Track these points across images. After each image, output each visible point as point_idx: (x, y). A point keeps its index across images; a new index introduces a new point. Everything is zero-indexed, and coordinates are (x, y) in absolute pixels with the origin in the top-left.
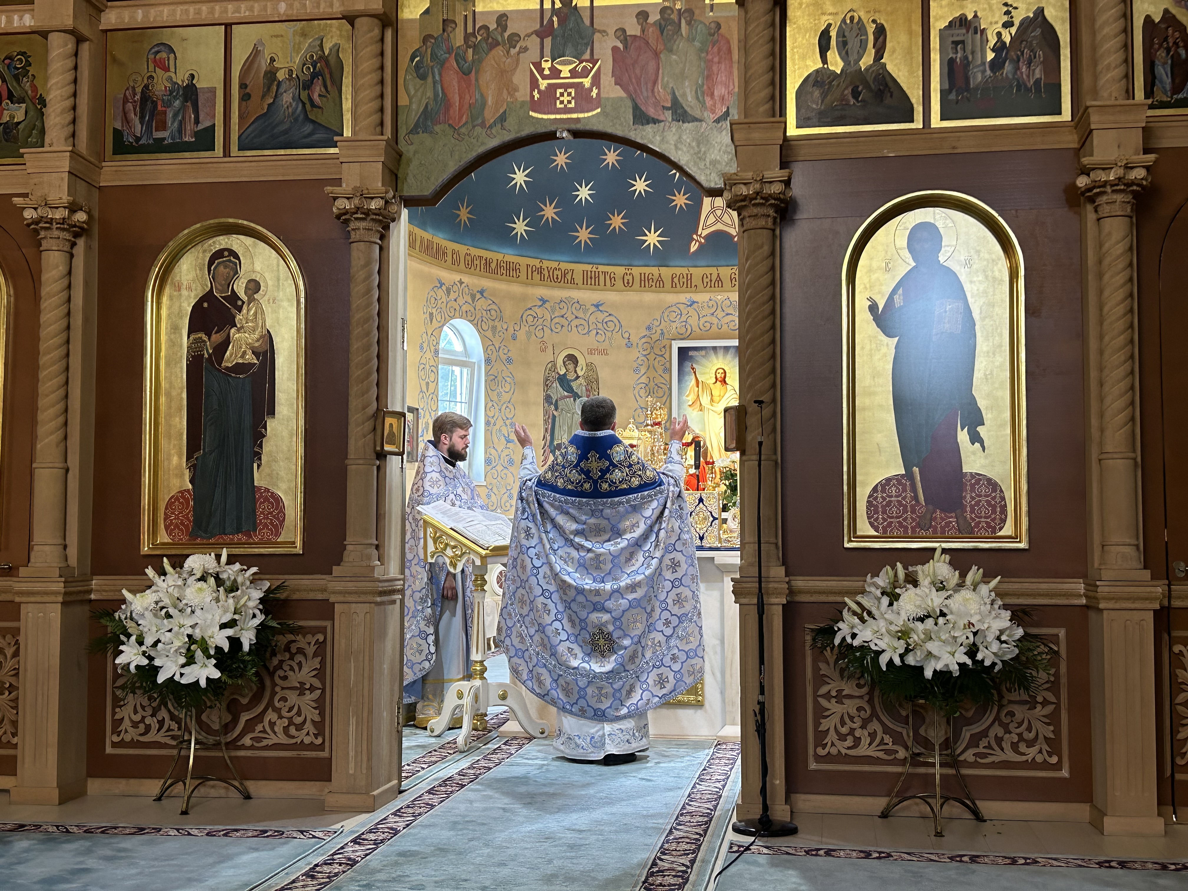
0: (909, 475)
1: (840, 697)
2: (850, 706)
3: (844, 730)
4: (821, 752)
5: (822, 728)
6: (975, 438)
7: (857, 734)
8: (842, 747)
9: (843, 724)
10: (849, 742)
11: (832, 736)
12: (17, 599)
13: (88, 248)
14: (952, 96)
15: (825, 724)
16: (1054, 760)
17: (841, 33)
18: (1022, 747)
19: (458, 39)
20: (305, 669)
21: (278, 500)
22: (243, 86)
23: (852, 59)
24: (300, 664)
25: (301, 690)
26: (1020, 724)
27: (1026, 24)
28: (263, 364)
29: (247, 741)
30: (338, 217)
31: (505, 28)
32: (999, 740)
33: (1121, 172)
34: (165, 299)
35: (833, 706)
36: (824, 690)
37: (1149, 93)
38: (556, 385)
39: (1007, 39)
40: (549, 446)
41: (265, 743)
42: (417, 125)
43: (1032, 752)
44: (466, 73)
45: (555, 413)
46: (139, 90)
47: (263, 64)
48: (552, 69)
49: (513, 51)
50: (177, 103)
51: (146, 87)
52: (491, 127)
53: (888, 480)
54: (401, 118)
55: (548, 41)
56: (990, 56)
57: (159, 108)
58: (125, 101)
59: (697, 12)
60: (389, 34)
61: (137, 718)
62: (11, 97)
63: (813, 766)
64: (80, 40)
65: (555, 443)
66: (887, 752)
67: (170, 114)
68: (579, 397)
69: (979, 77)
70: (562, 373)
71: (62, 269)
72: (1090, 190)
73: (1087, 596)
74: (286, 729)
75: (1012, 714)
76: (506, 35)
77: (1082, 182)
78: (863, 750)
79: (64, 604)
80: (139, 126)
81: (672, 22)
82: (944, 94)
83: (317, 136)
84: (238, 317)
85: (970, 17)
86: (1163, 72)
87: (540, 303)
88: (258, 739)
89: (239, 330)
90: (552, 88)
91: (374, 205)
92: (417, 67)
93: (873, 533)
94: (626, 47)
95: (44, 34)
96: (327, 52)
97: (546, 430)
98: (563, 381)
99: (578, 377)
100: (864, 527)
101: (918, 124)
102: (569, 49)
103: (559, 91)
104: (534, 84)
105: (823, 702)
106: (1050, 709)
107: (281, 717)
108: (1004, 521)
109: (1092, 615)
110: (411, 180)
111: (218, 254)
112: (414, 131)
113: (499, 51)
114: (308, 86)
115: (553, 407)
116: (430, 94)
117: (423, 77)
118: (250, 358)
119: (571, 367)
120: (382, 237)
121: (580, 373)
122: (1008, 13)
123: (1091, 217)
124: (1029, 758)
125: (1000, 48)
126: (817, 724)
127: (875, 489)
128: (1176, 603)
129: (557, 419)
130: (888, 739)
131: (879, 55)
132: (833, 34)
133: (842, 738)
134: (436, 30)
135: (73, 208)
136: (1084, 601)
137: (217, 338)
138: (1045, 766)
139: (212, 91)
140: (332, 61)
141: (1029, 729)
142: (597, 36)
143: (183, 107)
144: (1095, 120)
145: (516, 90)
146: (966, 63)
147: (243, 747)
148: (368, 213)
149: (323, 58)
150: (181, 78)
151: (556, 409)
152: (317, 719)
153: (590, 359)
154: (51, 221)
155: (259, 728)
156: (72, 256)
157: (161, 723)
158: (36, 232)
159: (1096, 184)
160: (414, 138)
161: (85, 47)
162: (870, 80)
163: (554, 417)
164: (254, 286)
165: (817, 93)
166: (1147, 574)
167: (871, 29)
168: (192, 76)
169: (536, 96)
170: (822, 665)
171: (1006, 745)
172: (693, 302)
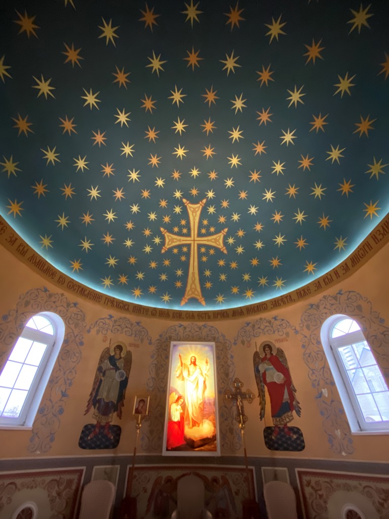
38: (107, 362)
40: (93, 400)
45: (103, 378)
65: (98, 398)
68: (119, 369)
70: (112, 354)
87: (109, 317)
97: (94, 389)
98: (112, 360)
99: (121, 358)
115: (102, 374)
119: (118, 352)
121: (122, 356)
129: (103, 382)
151: (104, 375)
153: (129, 349)
163: (101, 381)
172: (181, 326)
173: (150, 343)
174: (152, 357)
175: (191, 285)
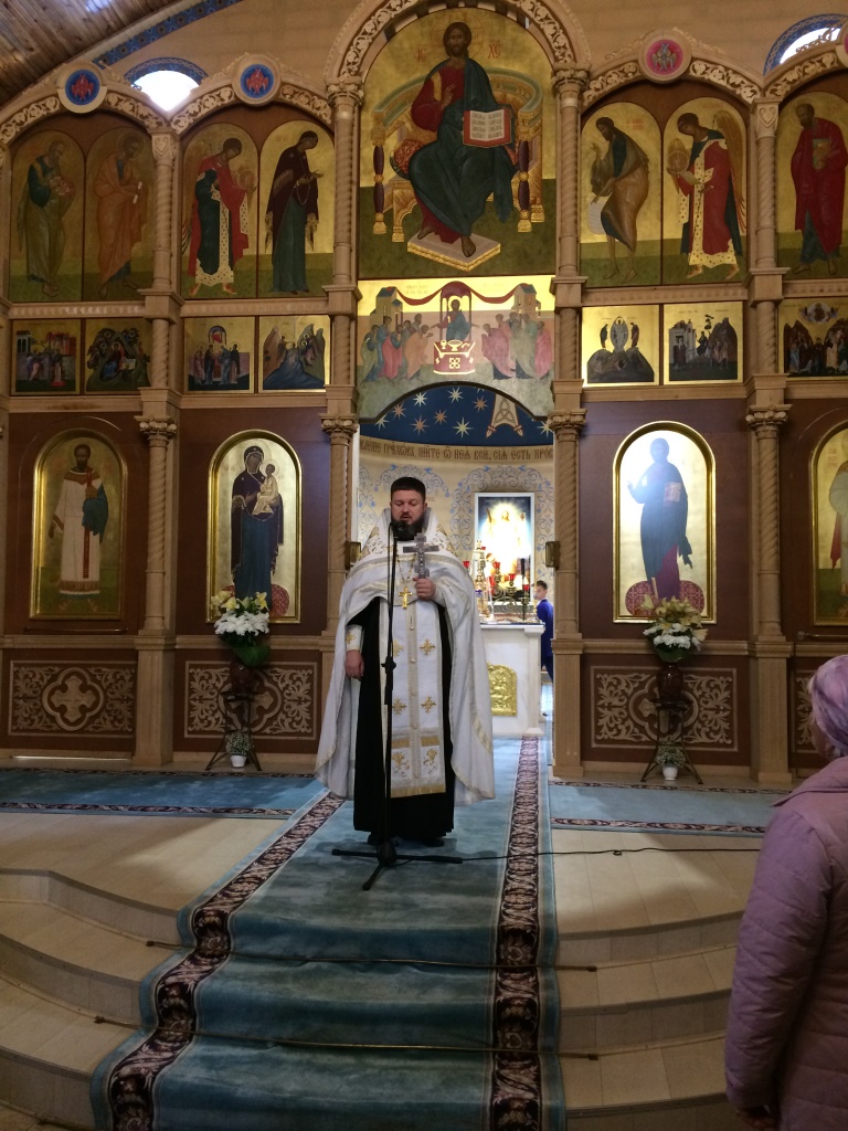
0: (650, 582)
1: (610, 707)
2: (616, 712)
3: (612, 725)
4: (599, 738)
5: (599, 724)
6: (687, 561)
7: (620, 727)
8: (611, 735)
9: (611, 721)
10: (615, 732)
11: (605, 729)
12: (137, 648)
13: (175, 445)
14: (676, 367)
15: (601, 722)
16: (729, 742)
17: (613, 330)
18: (712, 735)
19: (392, 328)
20: (302, 690)
21: (284, 592)
22: (266, 352)
23: (619, 344)
24: (298, 687)
25: (299, 701)
26: (711, 721)
27: (719, 328)
28: (276, 513)
29: (267, 730)
30: (324, 430)
31: (420, 322)
32: (699, 731)
33: (771, 414)
34: (219, 475)
35: (605, 712)
36: (601, 702)
37: (786, 369)
39: (707, 335)
41: (278, 732)
42: (368, 377)
43: (717, 737)
44: (397, 347)
46: (204, 353)
47: (278, 339)
48: (447, 346)
49: (424, 336)
50: (227, 361)
51: (208, 352)
52: (411, 379)
53: (638, 585)
54: (359, 372)
55: (445, 330)
56: (698, 345)
57: (217, 363)
58: (196, 359)
59: (531, 316)
60: (353, 325)
61: (203, 717)
62: (127, 355)
63: (594, 745)
64: (170, 322)
66: (636, 737)
67: (223, 368)
69: (691, 357)
71: (162, 457)
72: (754, 423)
73: (749, 651)
74: (290, 724)
75: (706, 716)
76: (420, 326)
77: (749, 418)
78: (622, 736)
79: (164, 651)
80: (204, 374)
81: (515, 321)
82: (671, 366)
83: (309, 383)
84: (262, 486)
85: (686, 322)
86: (795, 356)
87: (392, 468)
88: (274, 730)
89: (262, 494)
90: (447, 357)
91: (346, 423)
92: (368, 343)
93: (629, 614)
94: (490, 335)
95: (150, 320)
96: (315, 333)
100: (624, 611)
101: (656, 382)
102: (458, 335)
103: (451, 359)
104: (436, 355)
105: (600, 710)
106: (727, 713)
107: (287, 717)
108: (702, 608)
109: (752, 662)
110: (364, 408)
111: (251, 449)
112: (366, 381)
113: (416, 335)
114: (304, 352)
116: (376, 359)
117: (371, 349)
118: (269, 510)
120: (349, 442)
122: (708, 321)
123: (754, 438)
124: (715, 741)
125: (703, 340)
126: (597, 722)
127: (630, 590)
128: (799, 654)
130: (636, 730)
131: (635, 343)
132: (609, 330)
133: (611, 729)
134: (380, 322)
135: (169, 422)
136: (747, 653)
137: (249, 498)
138: (725, 745)
139: (248, 355)
140: (319, 338)
141: (716, 725)
142: (473, 328)
143: (230, 364)
144: (758, 384)
145: (426, 357)
146: (684, 349)
147: (265, 734)
148: (342, 428)
149: (313, 336)
150: (229, 346)
152: (309, 718)
154: (156, 430)
155: (275, 723)
156: (166, 449)
157: (218, 720)
158: (147, 436)
159: (757, 420)
160: (367, 384)
161: (174, 327)
162: (629, 356)
164: (271, 469)
165: (599, 364)
166: (783, 639)
167: (630, 328)
168: (236, 346)
169: (438, 361)
170: (600, 689)
171: (703, 734)
172: (488, 469)
173: (447, 495)
174: (452, 511)
175: (501, 405)
